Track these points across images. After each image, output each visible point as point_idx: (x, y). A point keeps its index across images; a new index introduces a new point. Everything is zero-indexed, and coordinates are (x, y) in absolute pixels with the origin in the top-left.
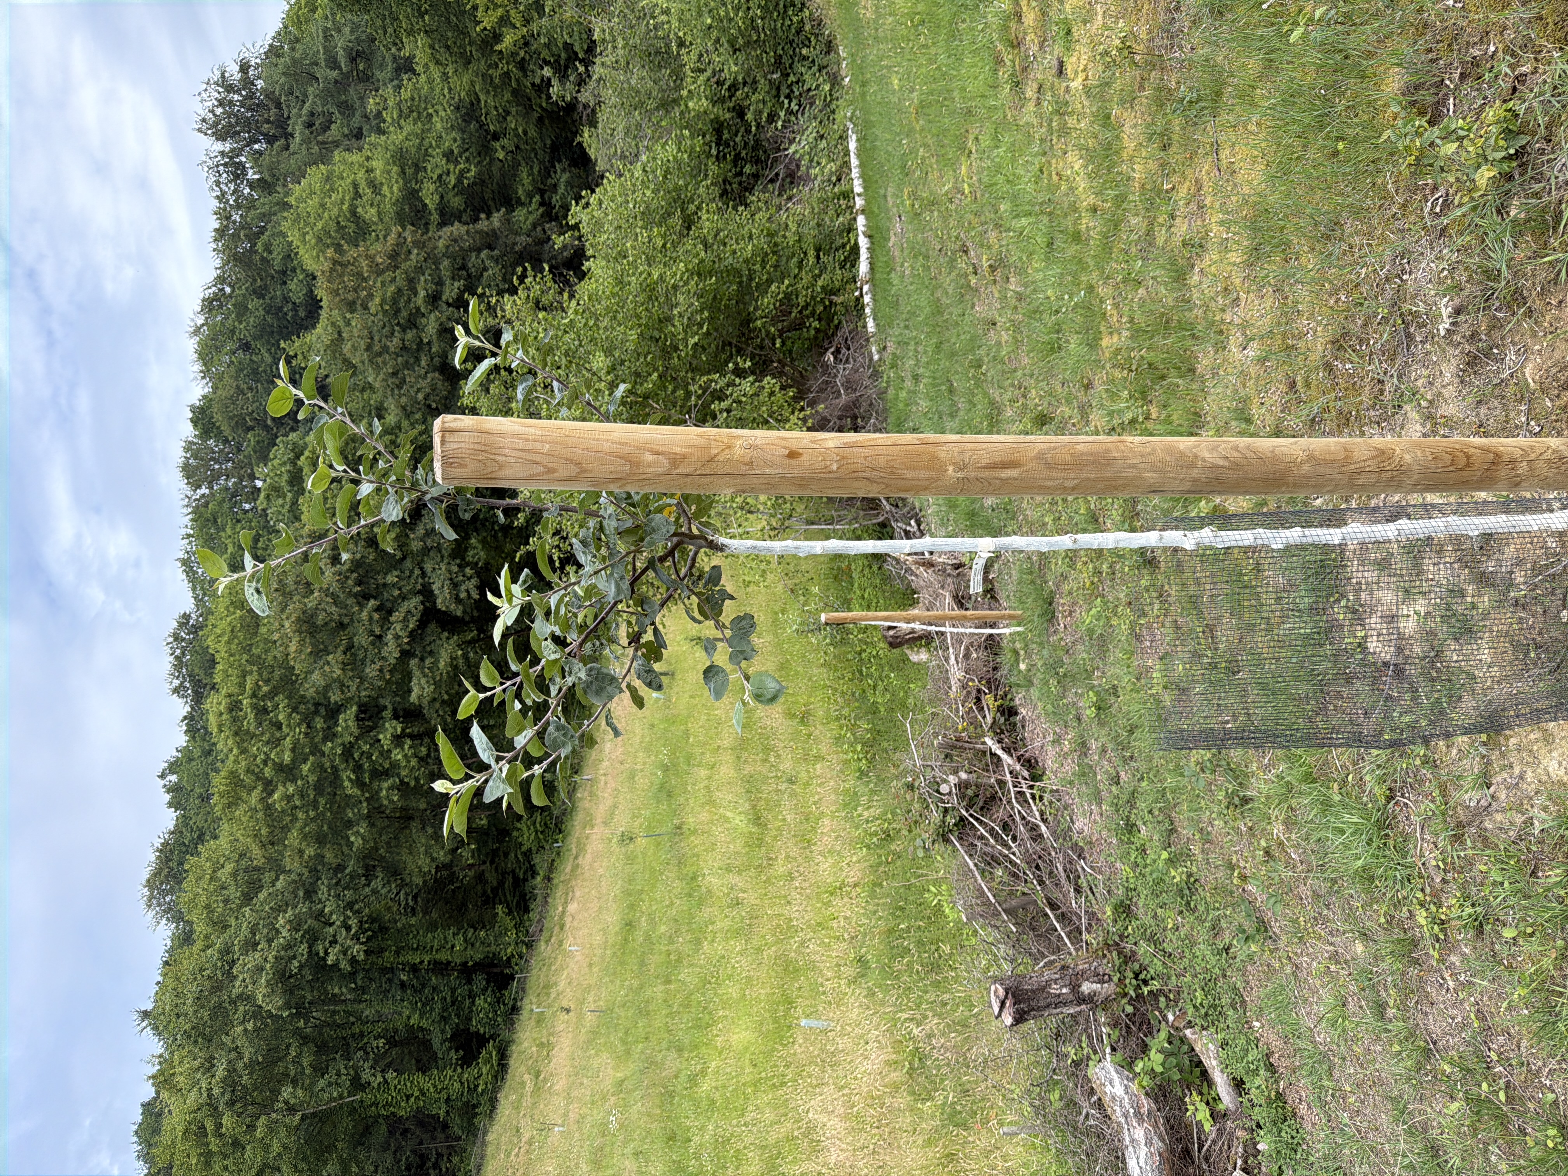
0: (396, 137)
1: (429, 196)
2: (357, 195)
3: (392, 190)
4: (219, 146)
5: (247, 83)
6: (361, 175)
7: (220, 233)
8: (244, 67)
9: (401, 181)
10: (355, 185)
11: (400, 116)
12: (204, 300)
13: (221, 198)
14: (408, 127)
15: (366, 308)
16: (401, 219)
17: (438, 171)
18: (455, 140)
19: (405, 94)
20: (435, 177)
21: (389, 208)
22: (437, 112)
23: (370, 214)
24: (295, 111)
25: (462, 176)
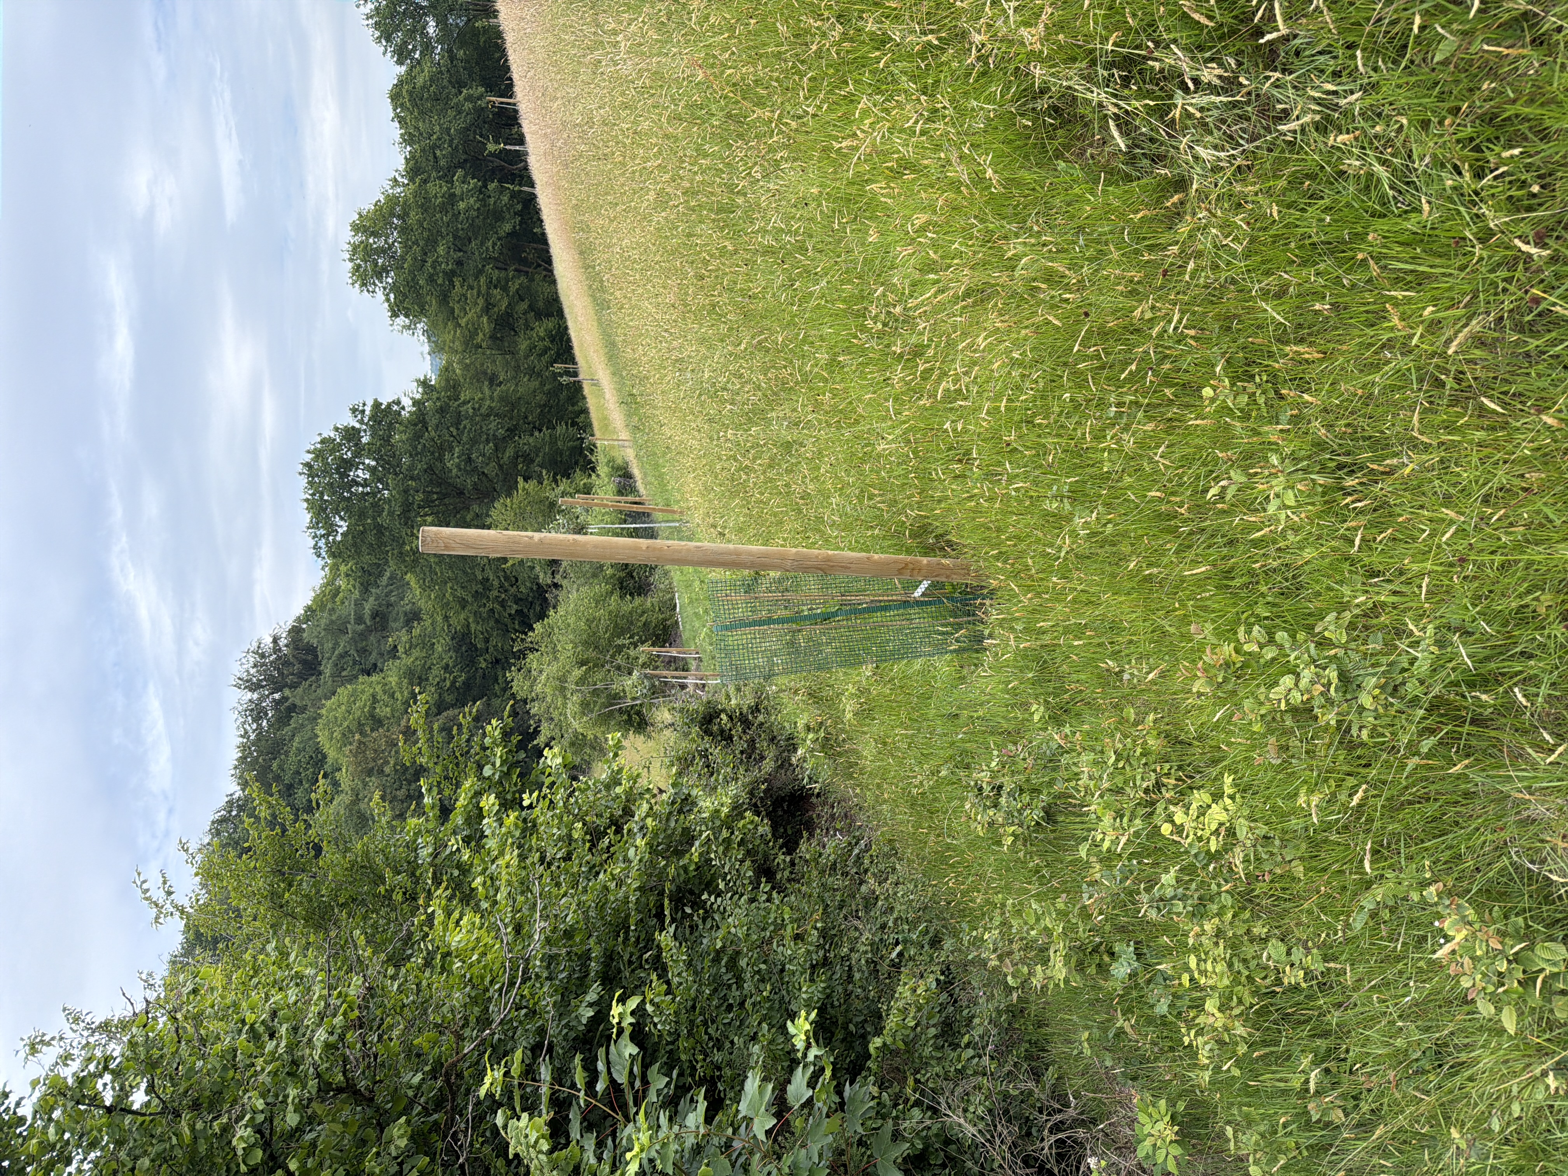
0: (407, 661)
2: (376, 701)
4: (249, 695)
5: (276, 649)
6: (378, 688)
7: (242, 760)
10: (374, 696)
11: (410, 647)
12: (213, 822)
13: (246, 735)
15: (381, 772)
17: (438, 679)
18: (451, 658)
19: (416, 632)
22: (438, 641)
25: (453, 682)
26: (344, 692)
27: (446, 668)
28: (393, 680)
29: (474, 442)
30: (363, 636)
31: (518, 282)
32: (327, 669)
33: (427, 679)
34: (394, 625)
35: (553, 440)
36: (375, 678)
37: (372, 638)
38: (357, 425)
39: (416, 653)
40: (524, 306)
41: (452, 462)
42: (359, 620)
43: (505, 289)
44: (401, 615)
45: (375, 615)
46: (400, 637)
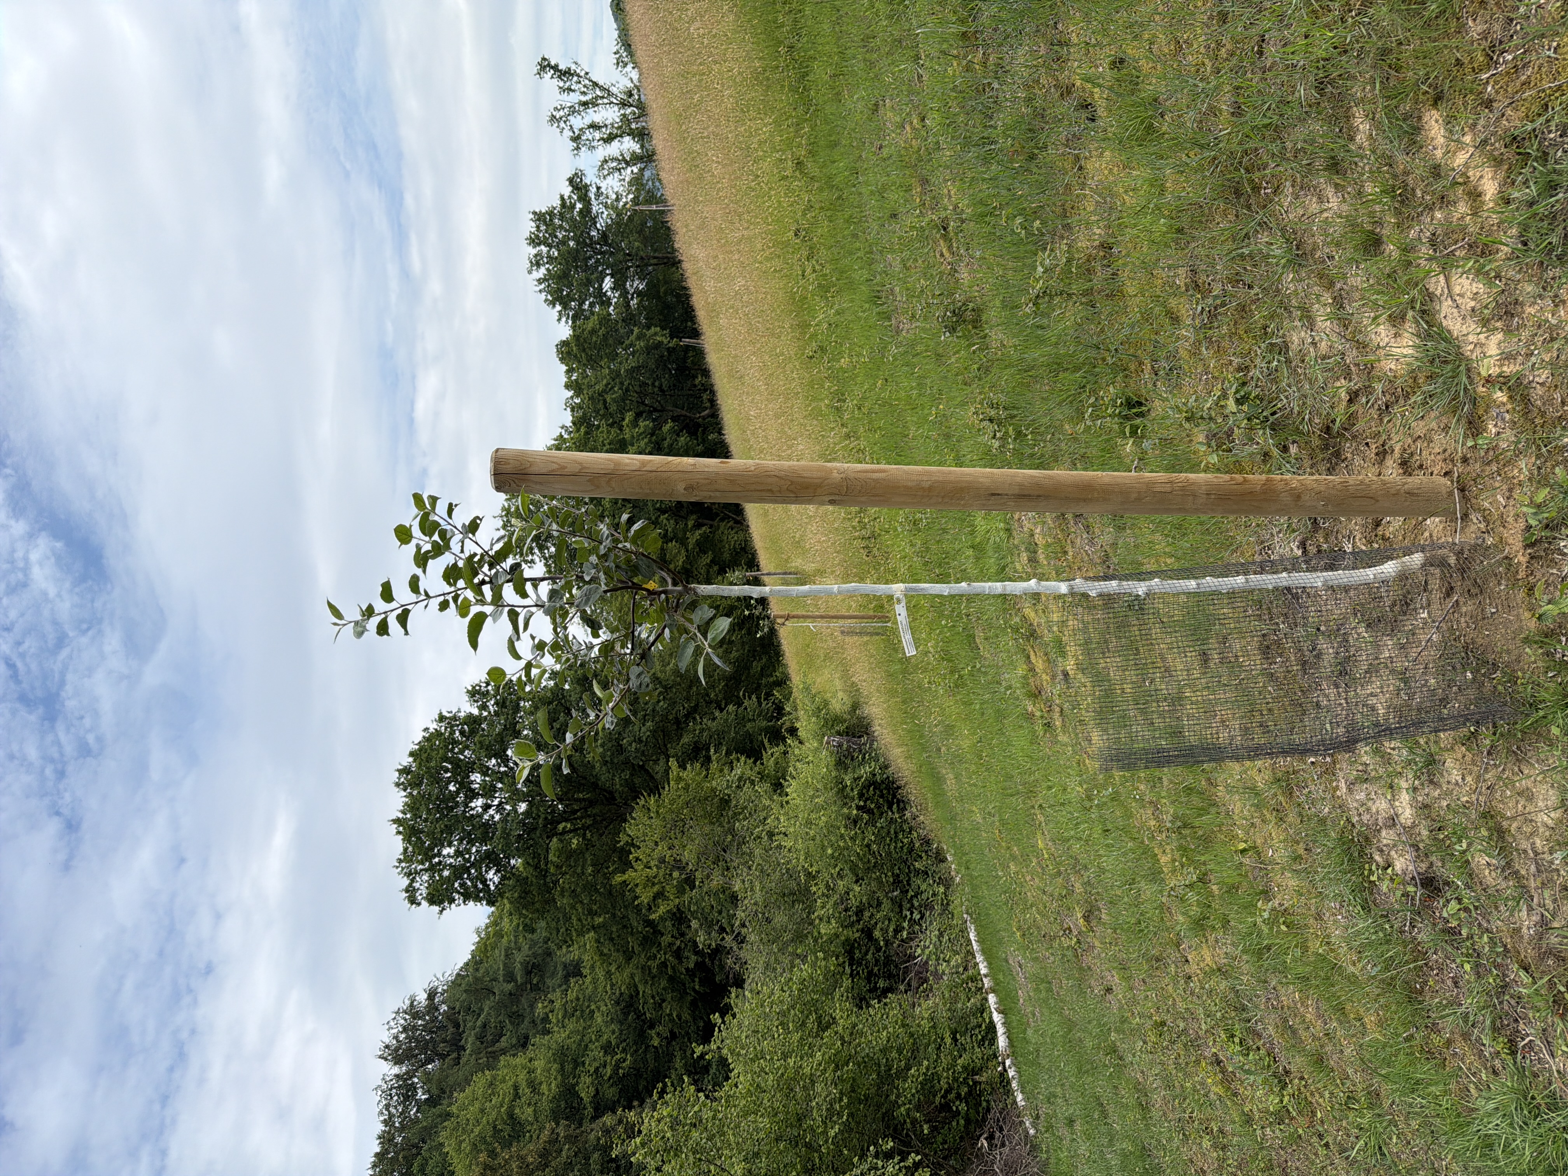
0: (560, 1036)
1: (585, 1090)
2: (517, 1096)
3: (550, 1088)
6: (522, 1077)
7: (380, 1158)
8: (432, 995)
9: (559, 1077)
10: (516, 1087)
11: (564, 1017)
13: (388, 1121)
14: (571, 1025)
16: (555, 1116)
17: (596, 1064)
18: (613, 1032)
20: (592, 1070)
21: (545, 1105)
22: (598, 1008)
23: (526, 1113)
24: (469, 1024)
25: (617, 1067)
26: (480, 1081)
27: (608, 1048)
28: (539, 1064)
30: (513, 998)
31: (698, 533)
33: (583, 1063)
34: (549, 982)
35: (742, 720)
36: (520, 1060)
38: (476, 712)
40: (706, 559)
42: (510, 977)
43: (683, 542)
44: (560, 968)
45: (528, 969)
46: (554, 1001)
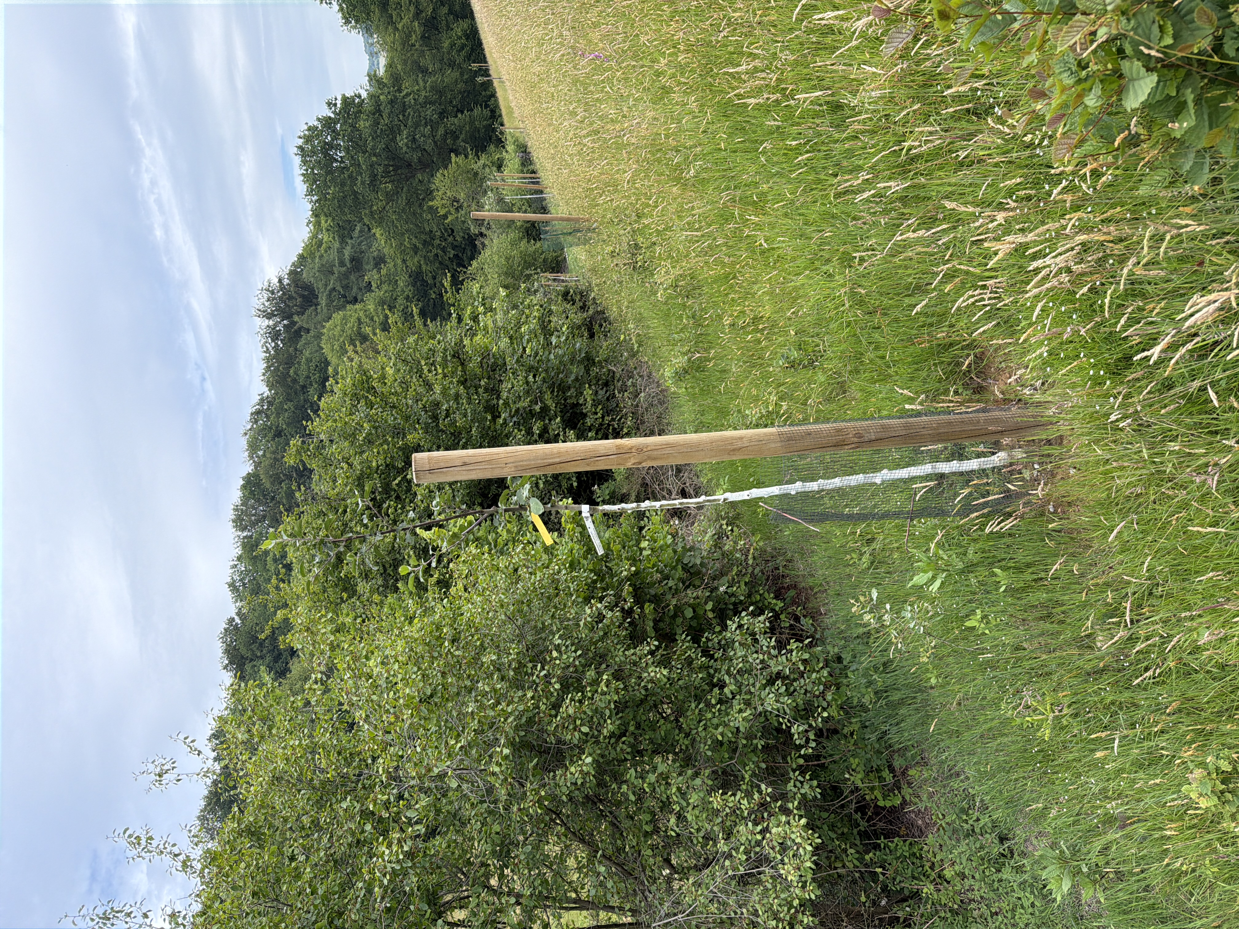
26: (338, 316)
28: (371, 307)
29: (417, 125)
30: (346, 276)
32: (323, 300)
33: (395, 306)
34: (367, 267)
35: (472, 120)
36: (357, 306)
37: (352, 277)
38: (332, 116)
39: (385, 287)
40: (445, 10)
41: (402, 141)
42: (342, 264)
44: (371, 260)
45: (352, 260)
46: (372, 276)
